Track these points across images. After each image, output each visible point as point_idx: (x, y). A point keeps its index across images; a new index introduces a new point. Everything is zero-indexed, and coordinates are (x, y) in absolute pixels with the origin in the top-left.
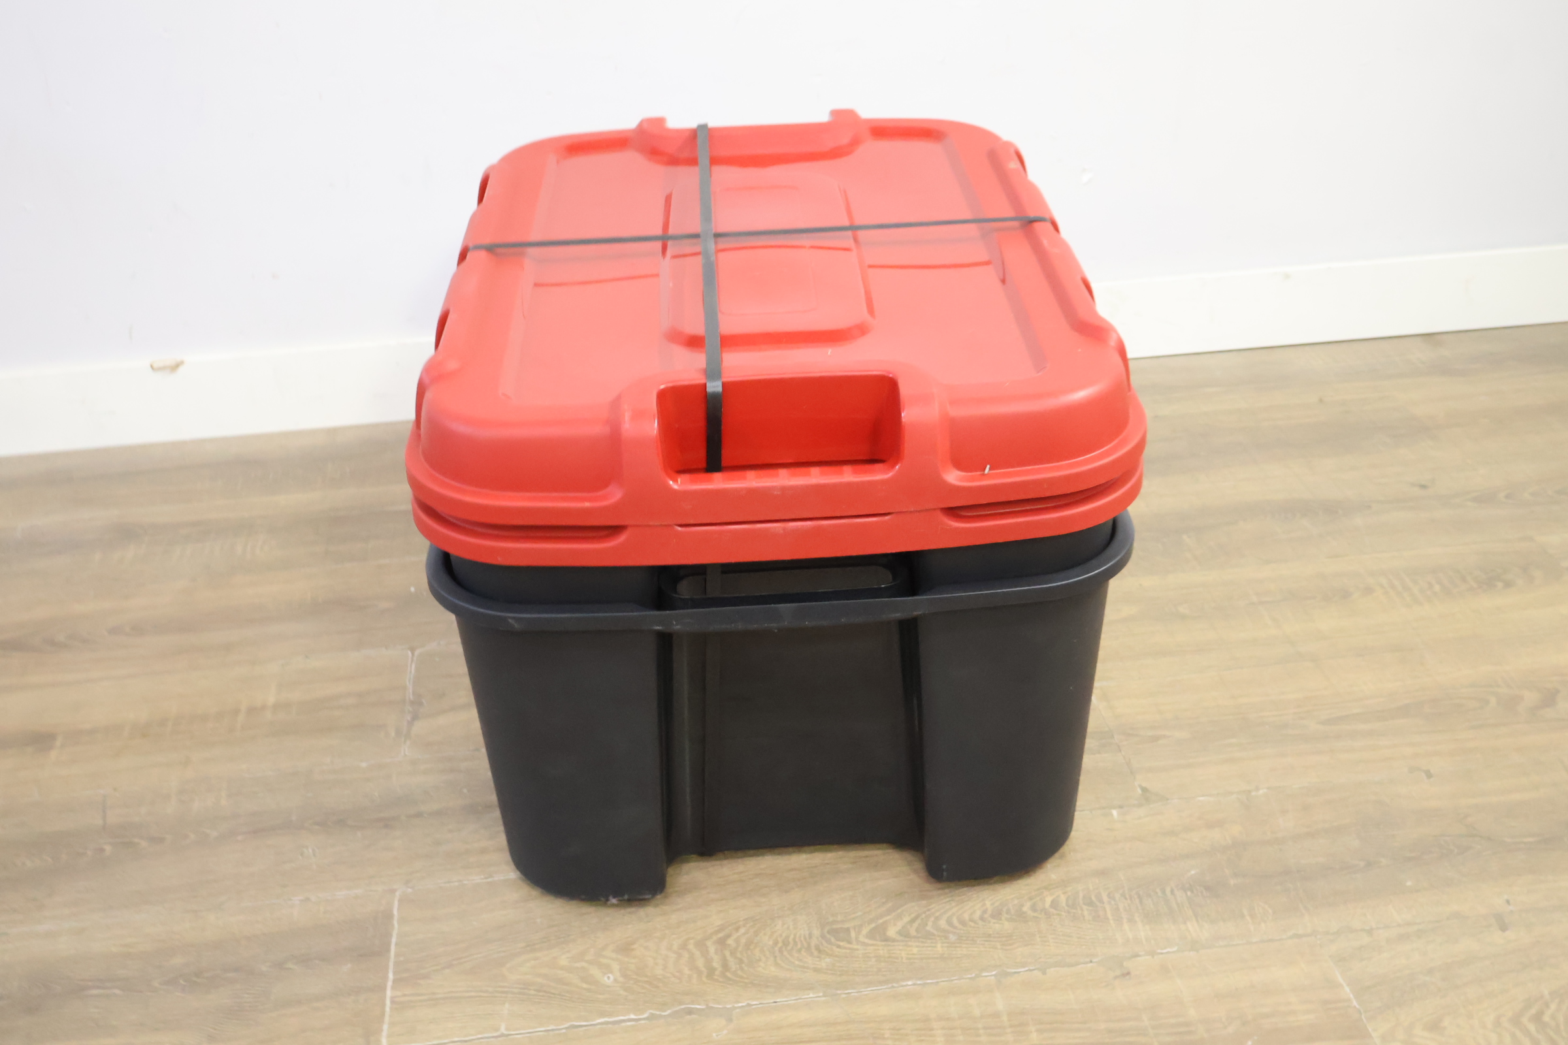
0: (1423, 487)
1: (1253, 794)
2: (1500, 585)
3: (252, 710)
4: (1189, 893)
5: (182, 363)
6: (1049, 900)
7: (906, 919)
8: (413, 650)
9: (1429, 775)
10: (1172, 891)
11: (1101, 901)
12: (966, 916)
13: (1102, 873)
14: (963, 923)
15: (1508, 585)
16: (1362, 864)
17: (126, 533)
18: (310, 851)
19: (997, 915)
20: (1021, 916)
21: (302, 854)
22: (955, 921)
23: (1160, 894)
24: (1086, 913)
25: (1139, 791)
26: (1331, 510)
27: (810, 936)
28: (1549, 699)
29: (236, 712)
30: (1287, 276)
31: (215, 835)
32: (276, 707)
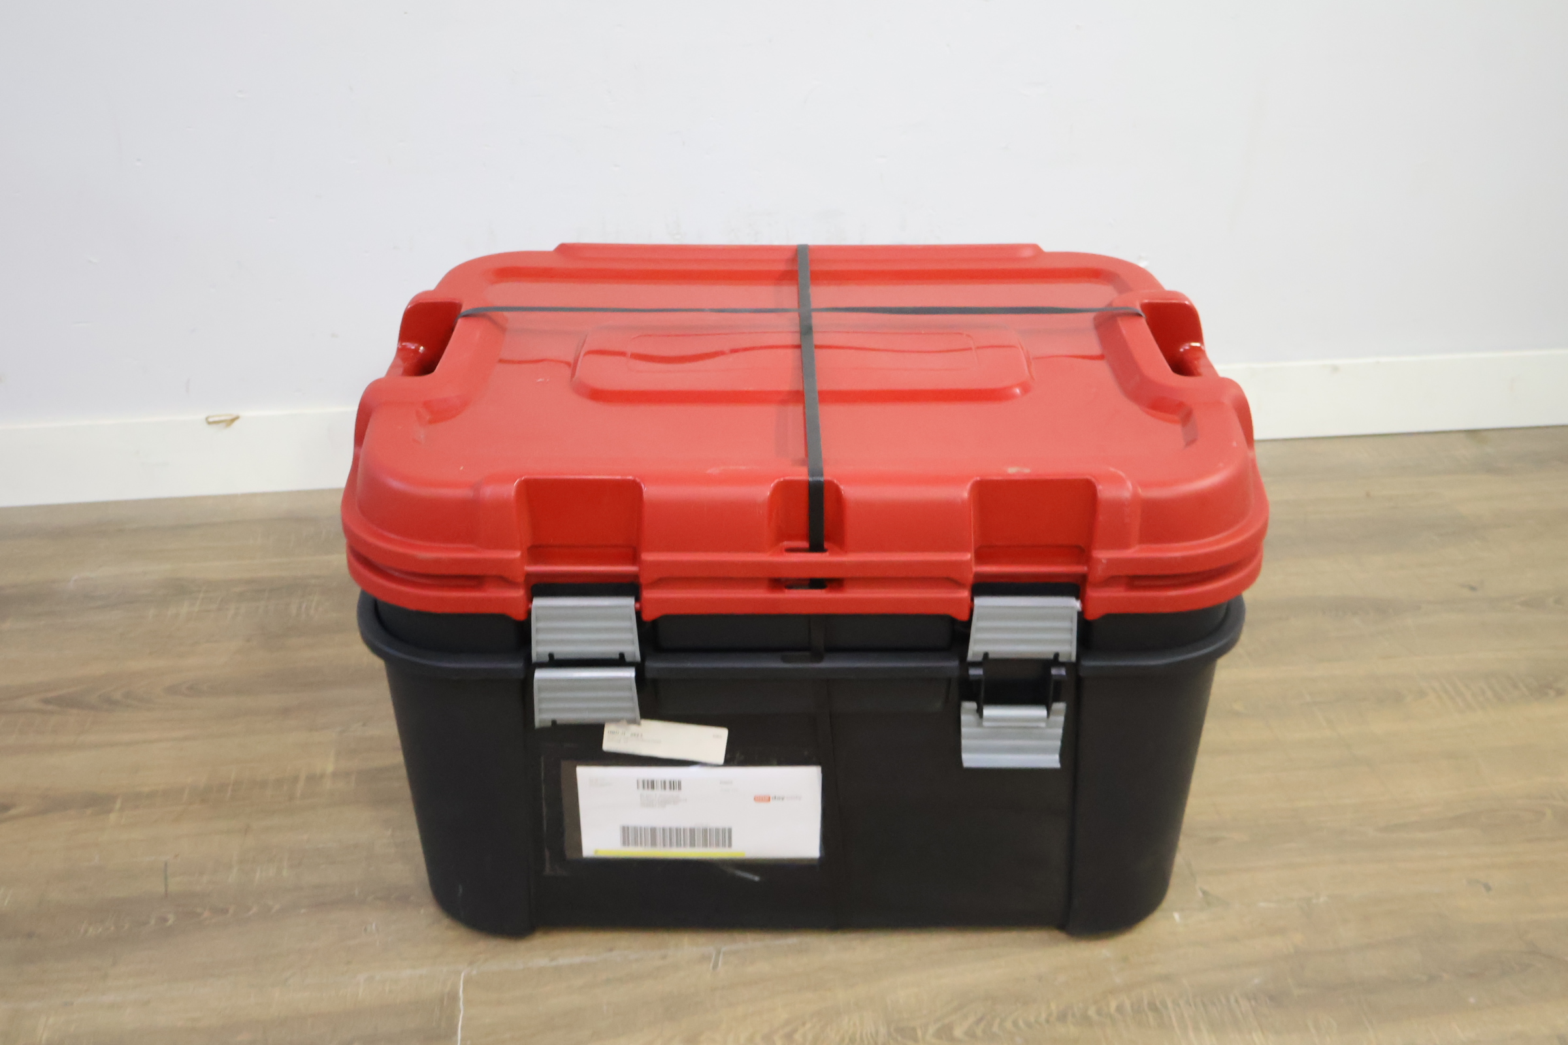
0: (1473, 589)
1: (1314, 901)
2: (1552, 693)
3: (311, 778)
4: (1253, 1003)
5: (237, 418)
6: (1113, 1005)
7: (972, 1019)
9: (1488, 888)
10: (1237, 1001)
11: (1166, 1007)
12: (1032, 1019)
13: (1166, 978)
14: (1029, 1025)
15: (1560, 693)
16: (1425, 978)
17: (179, 589)
18: (374, 927)
19: (1062, 1017)
20: (1085, 1020)
21: (365, 931)
22: (1021, 1023)
23: (1223, 1000)
24: (1151, 1019)
25: (1200, 894)
26: (1383, 609)
27: (877, 1032)
29: (296, 779)
30: (1335, 369)
31: (277, 907)
32: (335, 775)
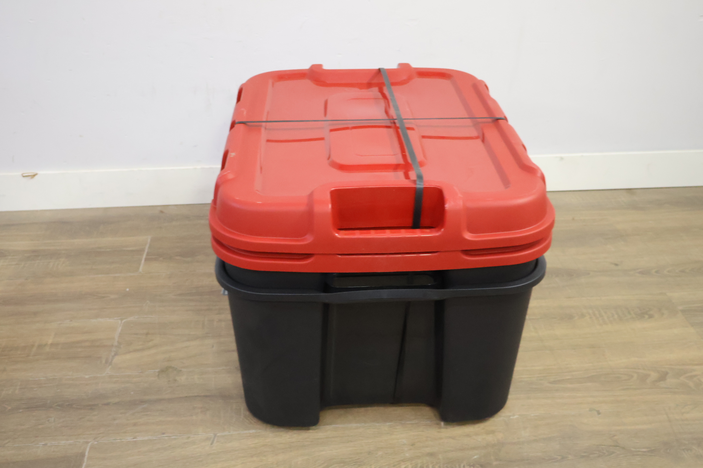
0: (616, 265)
1: (511, 417)
2: (647, 316)
3: (40, 346)
5: (37, 174)
8: (122, 320)
9: (599, 413)
13: (431, 455)
15: (651, 317)
16: (559, 458)
18: (53, 419)
21: (48, 421)
26: (570, 274)
28: (663, 377)
29: (33, 346)
30: (562, 159)
31: (10, 408)
32: (52, 345)
